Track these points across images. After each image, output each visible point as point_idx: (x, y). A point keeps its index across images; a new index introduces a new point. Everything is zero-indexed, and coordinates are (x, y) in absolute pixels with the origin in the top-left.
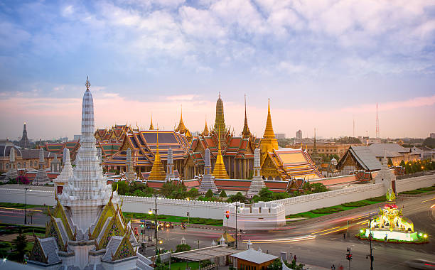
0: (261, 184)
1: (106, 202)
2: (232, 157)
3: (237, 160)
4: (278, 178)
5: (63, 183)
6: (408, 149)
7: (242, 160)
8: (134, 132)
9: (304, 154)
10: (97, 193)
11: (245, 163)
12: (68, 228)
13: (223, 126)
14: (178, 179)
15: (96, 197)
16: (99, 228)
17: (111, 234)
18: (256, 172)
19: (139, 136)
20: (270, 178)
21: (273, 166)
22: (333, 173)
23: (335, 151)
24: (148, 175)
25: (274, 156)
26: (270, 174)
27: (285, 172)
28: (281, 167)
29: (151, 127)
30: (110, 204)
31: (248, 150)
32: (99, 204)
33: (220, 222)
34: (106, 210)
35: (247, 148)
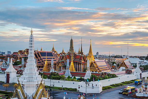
0: (89, 74)
1: (40, 83)
2: (76, 63)
3: (79, 64)
4: (96, 71)
5: (9, 72)
6: (142, 61)
7: (81, 64)
8: (36, 52)
9: (105, 62)
10: (35, 79)
11: (82, 65)
12: (23, 94)
13: (73, 50)
14: (56, 71)
15: (35, 80)
16: (36, 94)
17: (42, 96)
18: (88, 69)
19: (38, 53)
20: (93, 71)
21: (94, 67)
22: (117, 70)
23: (114, 61)
24: (42, 69)
25: (94, 62)
26: (93, 70)
27: (99, 69)
28: (97, 67)
29: (41, 50)
30: (41, 84)
31: (83, 60)
32: (37, 83)
33: (75, 90)
34: (40, 86)
35: (82, 59)
